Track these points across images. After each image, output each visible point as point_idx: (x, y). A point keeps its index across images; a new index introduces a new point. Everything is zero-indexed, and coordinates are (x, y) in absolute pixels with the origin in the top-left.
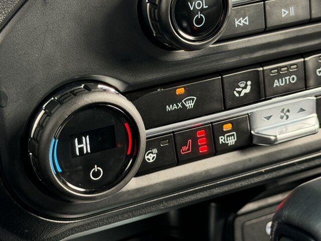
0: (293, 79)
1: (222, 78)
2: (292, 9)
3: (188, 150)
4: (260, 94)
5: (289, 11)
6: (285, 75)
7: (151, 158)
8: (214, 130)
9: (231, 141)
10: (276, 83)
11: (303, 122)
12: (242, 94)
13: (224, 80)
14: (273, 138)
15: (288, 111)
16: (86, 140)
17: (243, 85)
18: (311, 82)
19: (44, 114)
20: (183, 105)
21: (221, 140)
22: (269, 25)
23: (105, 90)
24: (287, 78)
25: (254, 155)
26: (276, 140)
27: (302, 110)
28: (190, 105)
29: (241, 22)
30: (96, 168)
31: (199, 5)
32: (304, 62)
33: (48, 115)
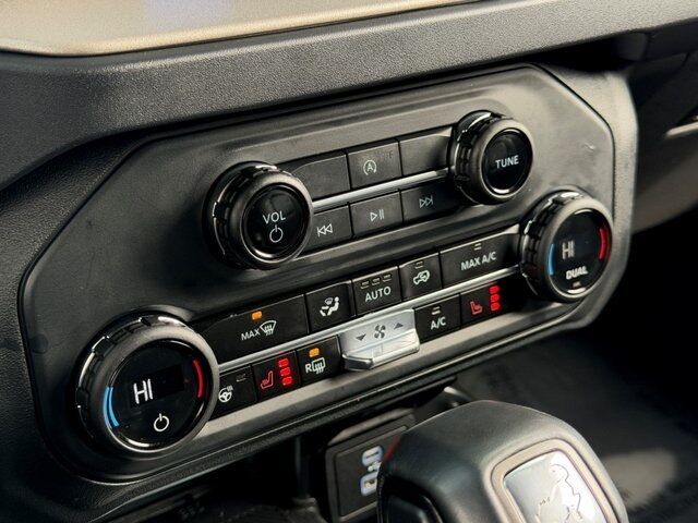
0: (387, 291)
1: (305, 296)
2: (381, 212)
3: (270, 383)
4: (350, 311)
5: (378, 213)
6: (378, 287)
7: (225, 397)
8: (300, 357)
9: (320, 369)
10: (368, 298)
11: (400, 339)
12: (329, 313)
13: (308, 298)
14: (368, 362)
15: (384, 328)
16: (147, 385)
17: (329, 303)
18: (408, 293)
19: (95, 357)
20: (260, 331)
21: (308, 368)
22: (356, 232)
23: (168, 324)
24: (380, 290)
25: (347, 382)
26: (372, 364)
27: (399, 325)
28: (269, 330)
29: (325, 230)
30: (161, 417)
31: (275, 217)
32: (399, 269)
33: (99, 358)
